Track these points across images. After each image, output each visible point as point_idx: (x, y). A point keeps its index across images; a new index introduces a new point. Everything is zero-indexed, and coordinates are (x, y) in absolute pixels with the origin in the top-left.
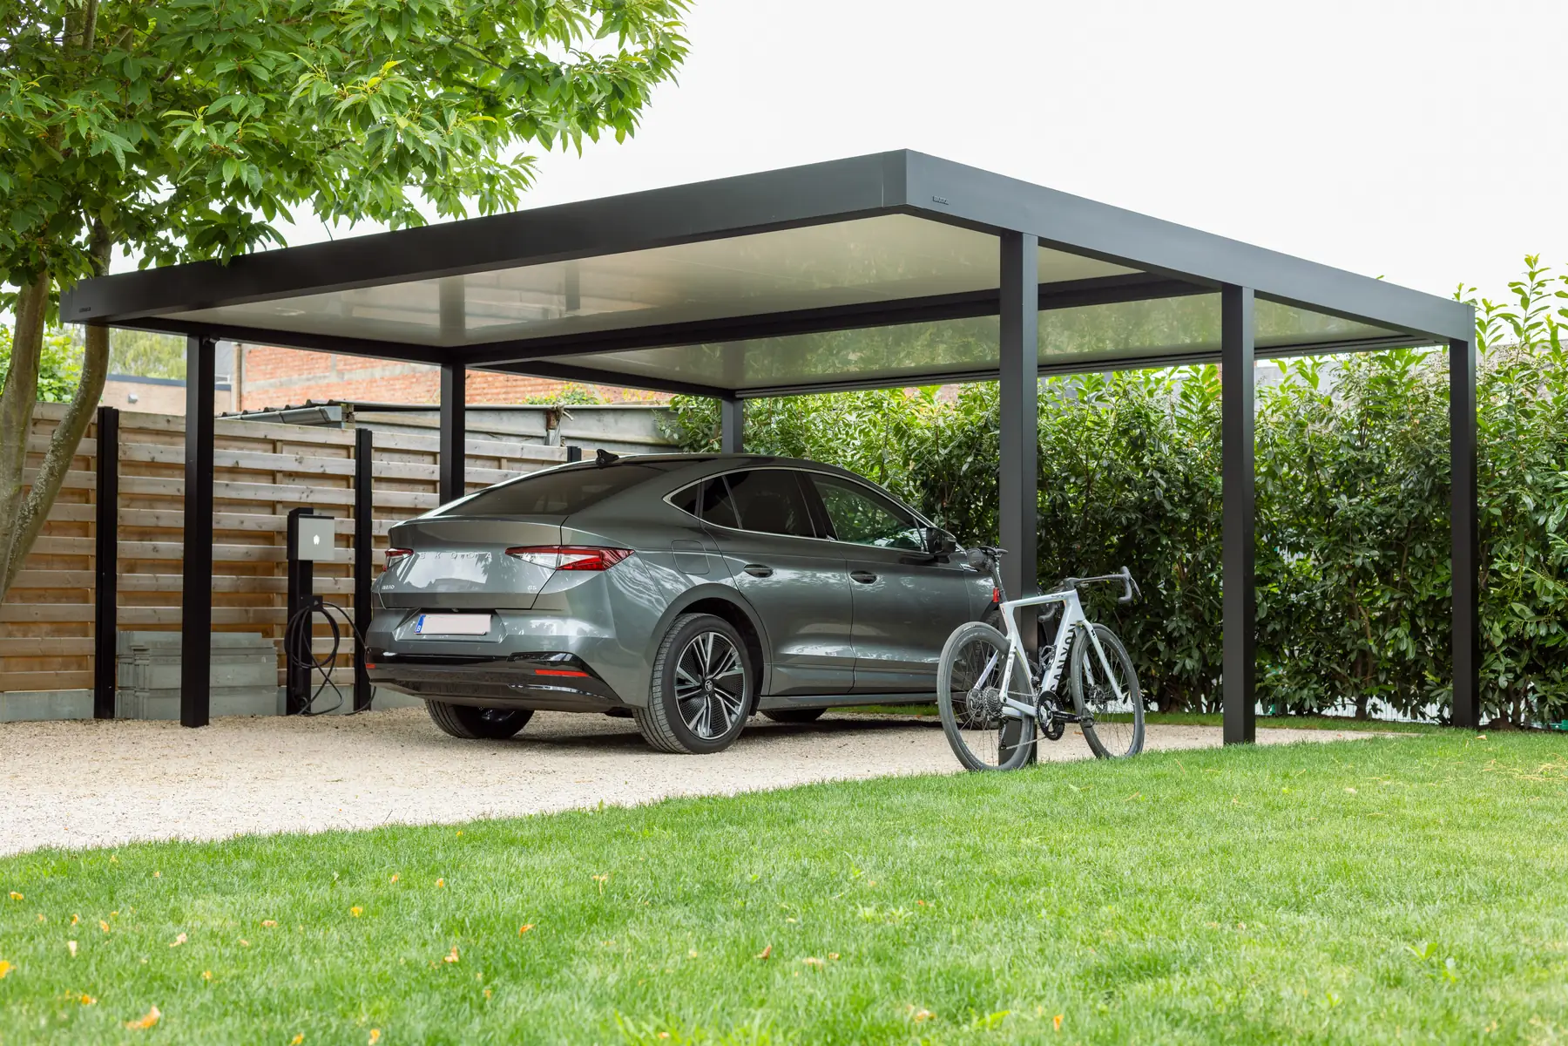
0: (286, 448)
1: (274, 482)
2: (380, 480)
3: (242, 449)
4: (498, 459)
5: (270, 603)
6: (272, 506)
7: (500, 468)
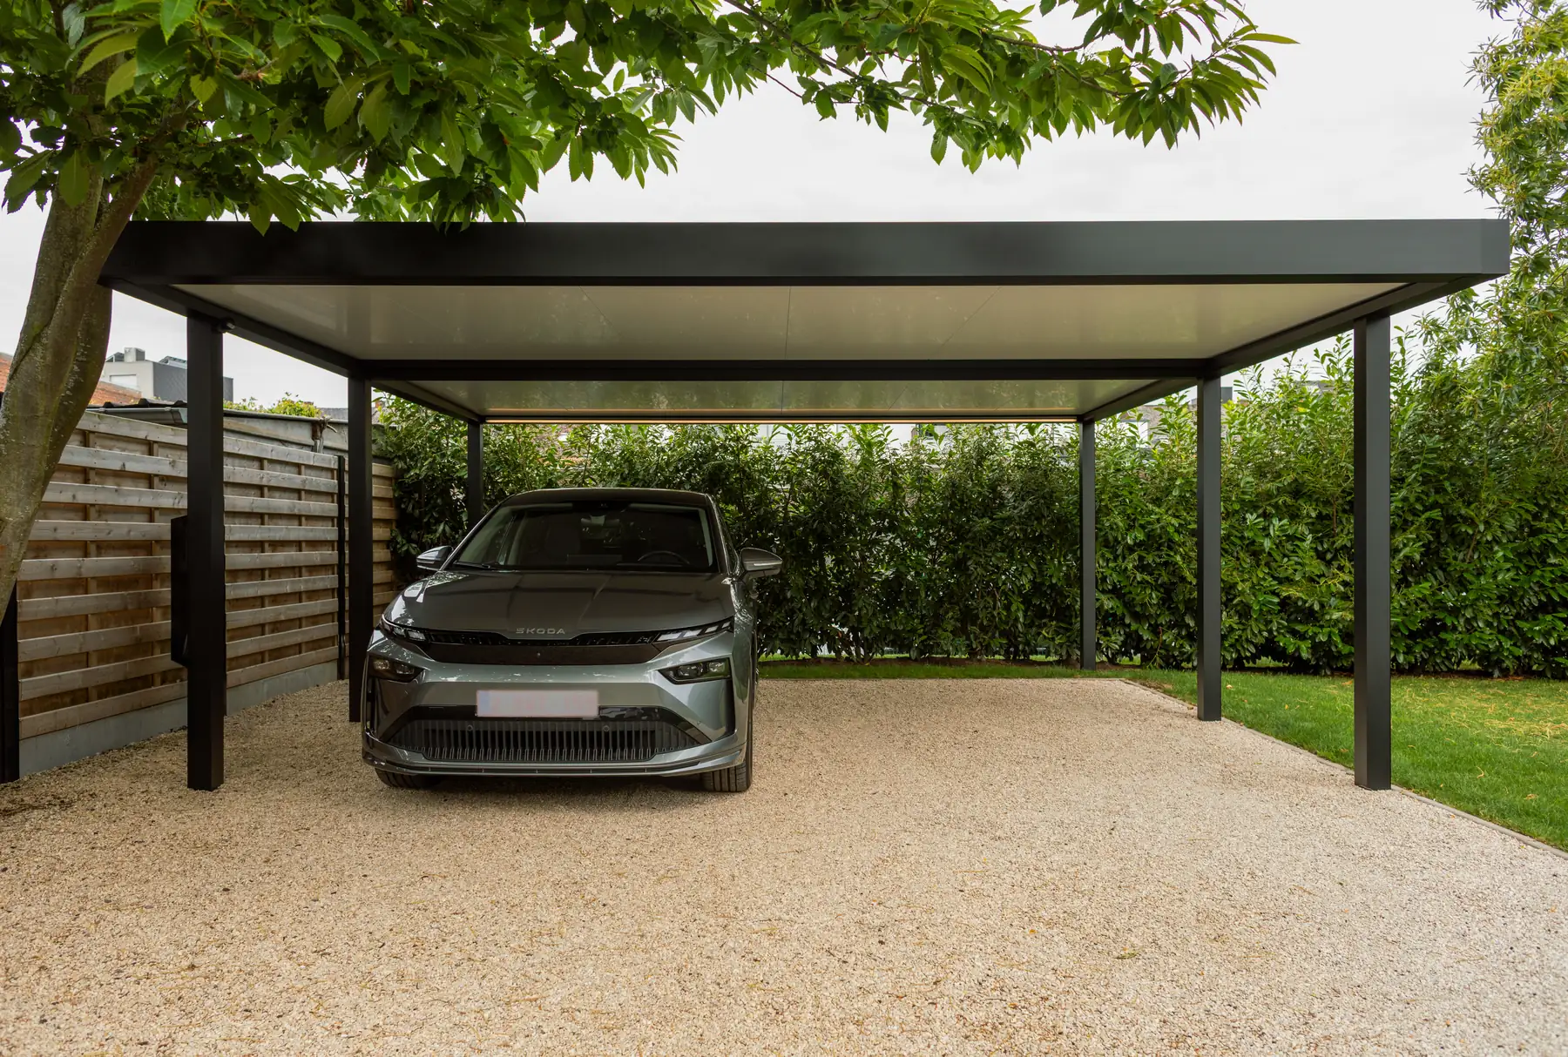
0: (161, 451)
1: (151, 486)
2: (228, 484)
3: (124, 450)
4: (298, 466)
5: (150, 618)
6: (150, 513)
7: (300, 473)
